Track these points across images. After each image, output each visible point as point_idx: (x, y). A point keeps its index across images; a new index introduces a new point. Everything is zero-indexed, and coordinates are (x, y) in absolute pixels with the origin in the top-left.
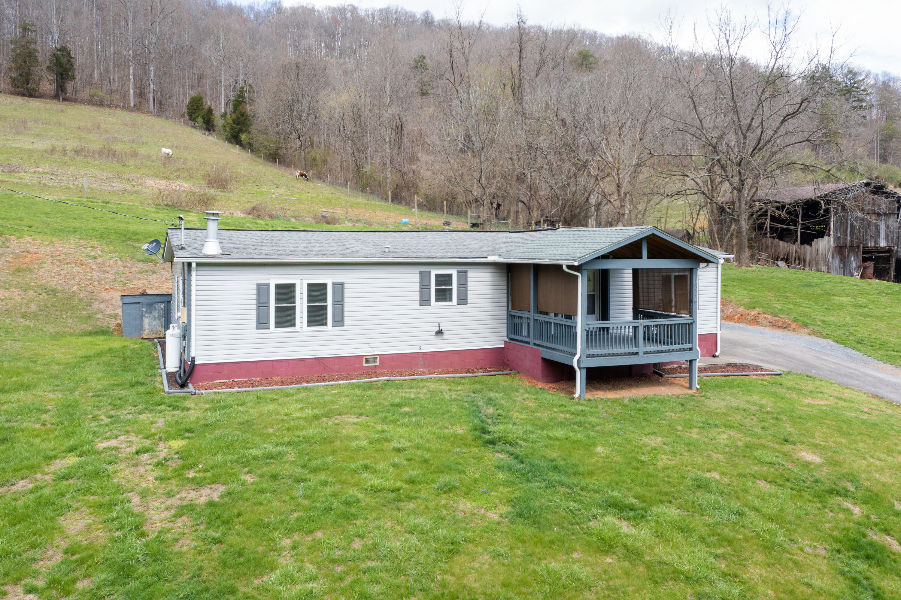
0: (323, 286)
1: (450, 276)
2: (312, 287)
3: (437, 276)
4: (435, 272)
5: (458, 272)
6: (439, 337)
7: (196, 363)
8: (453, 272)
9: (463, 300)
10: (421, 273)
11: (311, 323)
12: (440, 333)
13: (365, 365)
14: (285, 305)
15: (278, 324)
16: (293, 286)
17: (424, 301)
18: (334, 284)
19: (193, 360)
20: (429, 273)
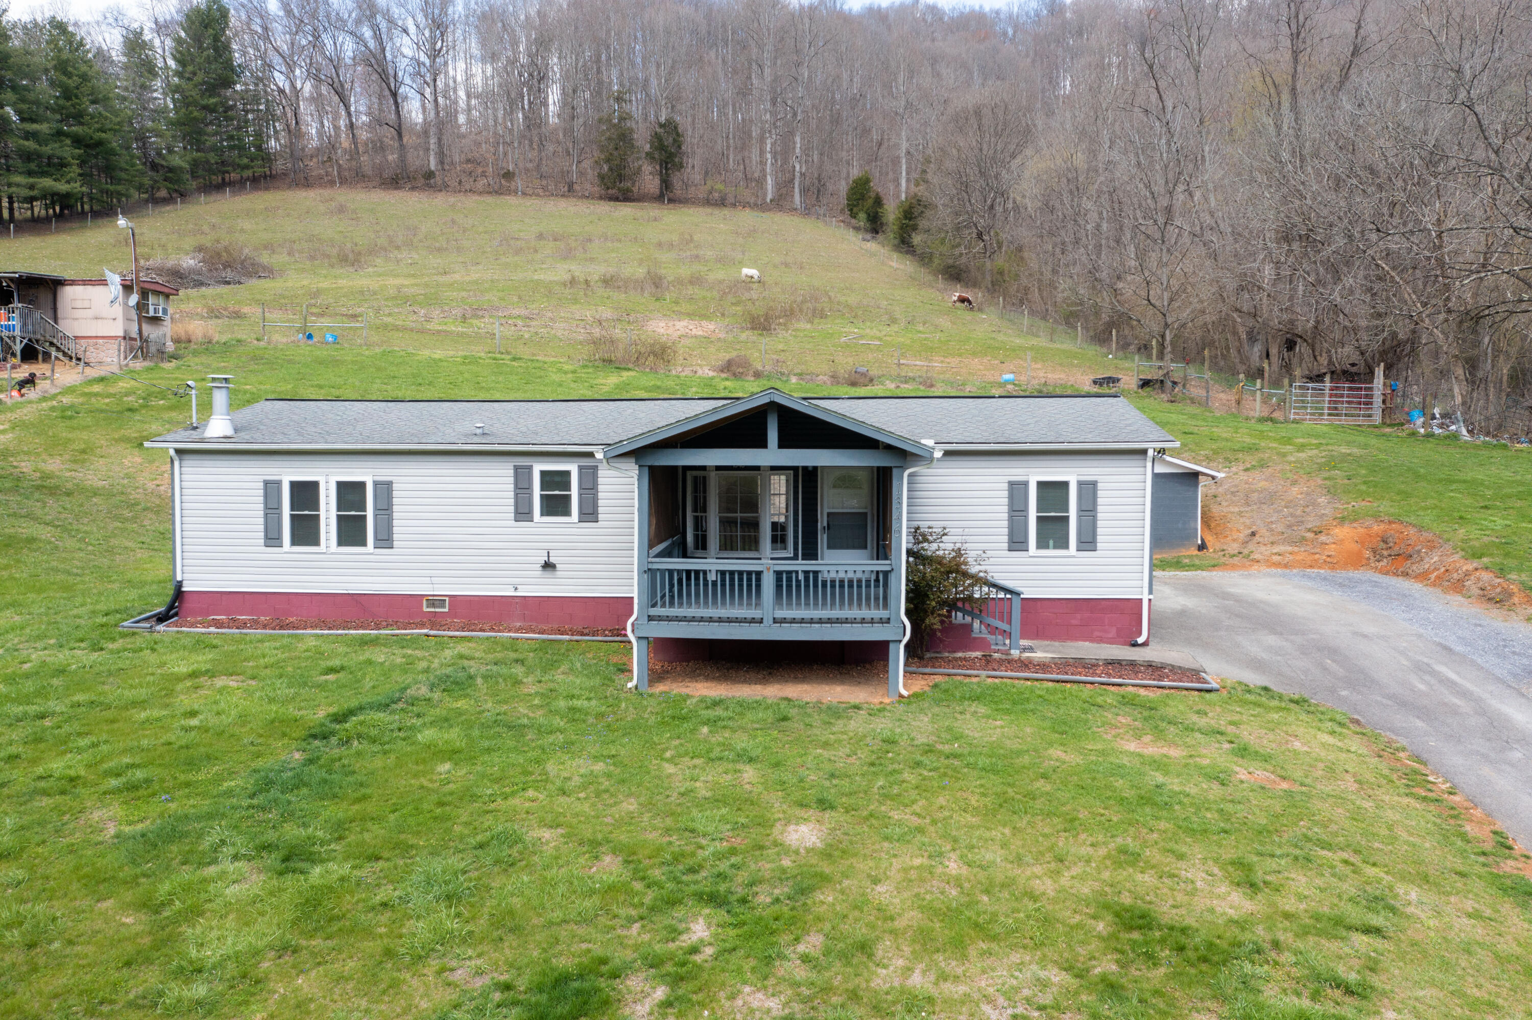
0: (360, 487)
1: (568, 473)
2: (342, 487)
3: (543, 473)
4: (538, 467)
5: (581, 468)
6: (548, 574)
7: (184, 589)
8: (572, 467)
9: (590, 514)
10: (516, 468)
11: (342, 542)
12: (548, 566)
13: (425, 609)
14: (306, 512)
15: (295, 541)
16: (314, 485)
17: (522, 513)
18: (376, 484)
19: (180, 584)
20: (530, 468)
